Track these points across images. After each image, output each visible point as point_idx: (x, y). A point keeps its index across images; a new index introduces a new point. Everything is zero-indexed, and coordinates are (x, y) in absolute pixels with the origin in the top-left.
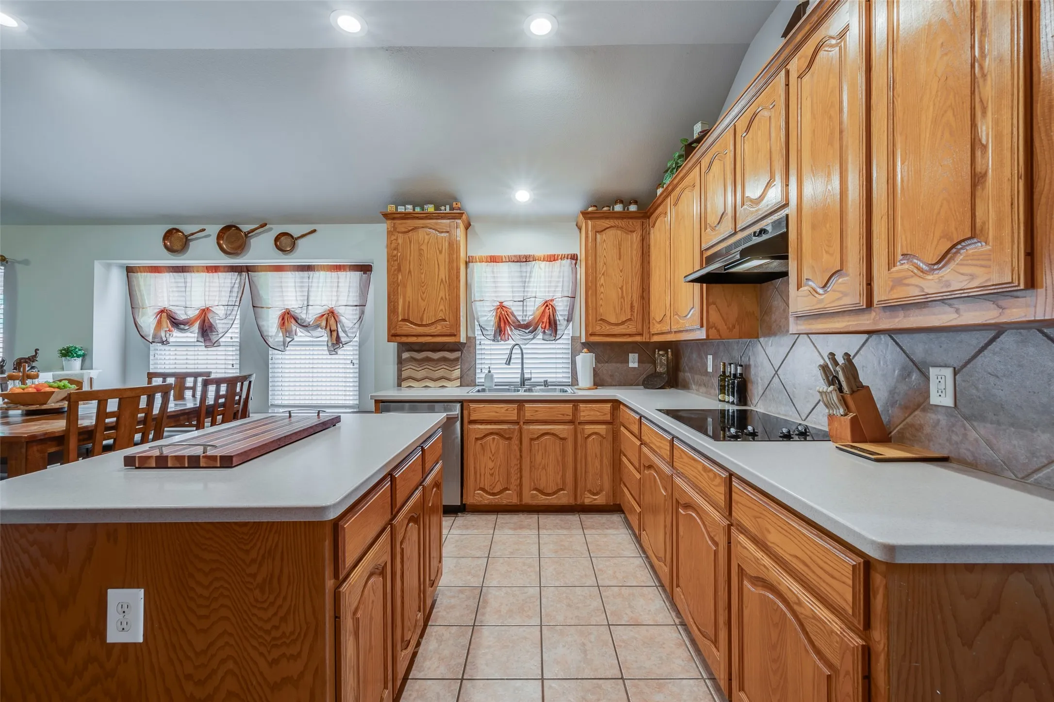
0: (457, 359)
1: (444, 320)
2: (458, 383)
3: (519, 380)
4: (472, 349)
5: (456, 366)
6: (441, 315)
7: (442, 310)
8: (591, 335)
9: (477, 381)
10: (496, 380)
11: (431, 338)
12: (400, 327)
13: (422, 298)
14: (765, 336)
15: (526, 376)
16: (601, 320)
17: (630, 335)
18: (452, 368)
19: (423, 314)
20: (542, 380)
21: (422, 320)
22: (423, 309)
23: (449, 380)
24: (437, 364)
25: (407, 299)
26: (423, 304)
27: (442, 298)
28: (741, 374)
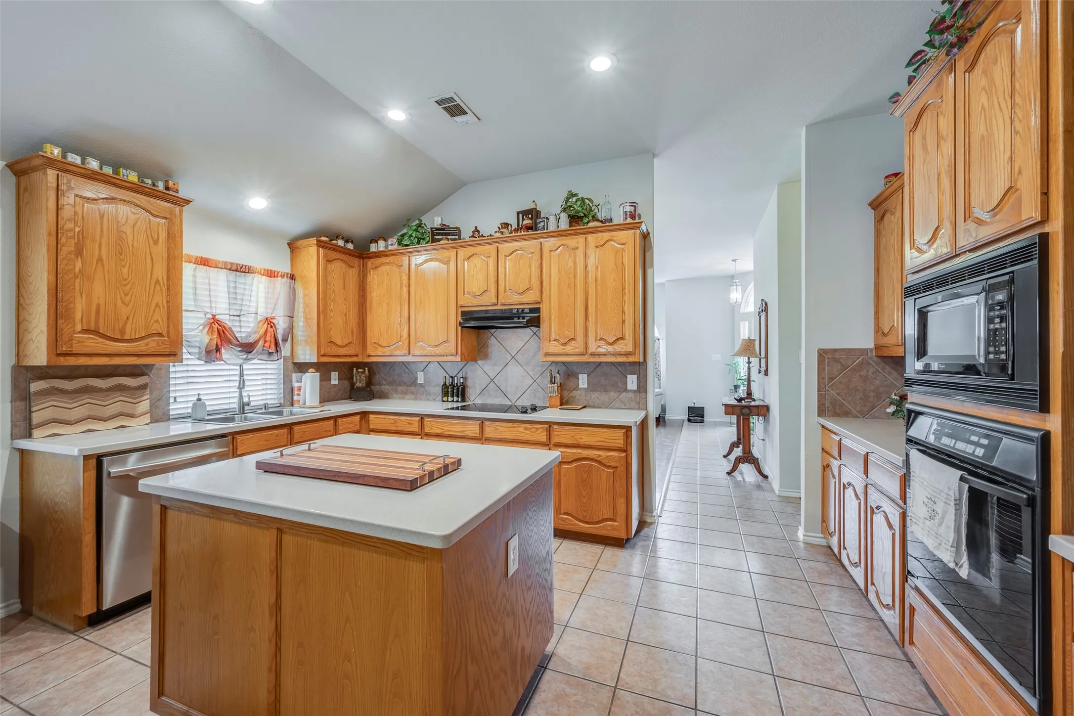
0: (144, 387)
1: (160, 335)
2: (147, 419)
3: (236, 406)
4: (163, 372)
5: (143, 396)
6: (156, 328)
7: (157, 321)
8: (323, 356)
9: (171, 413)
10: (208, 409)
11: (135, 358)
12: (79, 342)
13: (123, 303)
14: (481, 359)
15: (246, 400)
16: (331, 342)
17: (350, 356)
18: (135, 399)
19: (126, 323)
20: (262, 403)
21: (123, 332)
22: (125, 318)
23: (131, 416)
24: (107, 396)
25: (95, 301)
26: (124, 311)
27: (157, 305)
28: (463, 383)
